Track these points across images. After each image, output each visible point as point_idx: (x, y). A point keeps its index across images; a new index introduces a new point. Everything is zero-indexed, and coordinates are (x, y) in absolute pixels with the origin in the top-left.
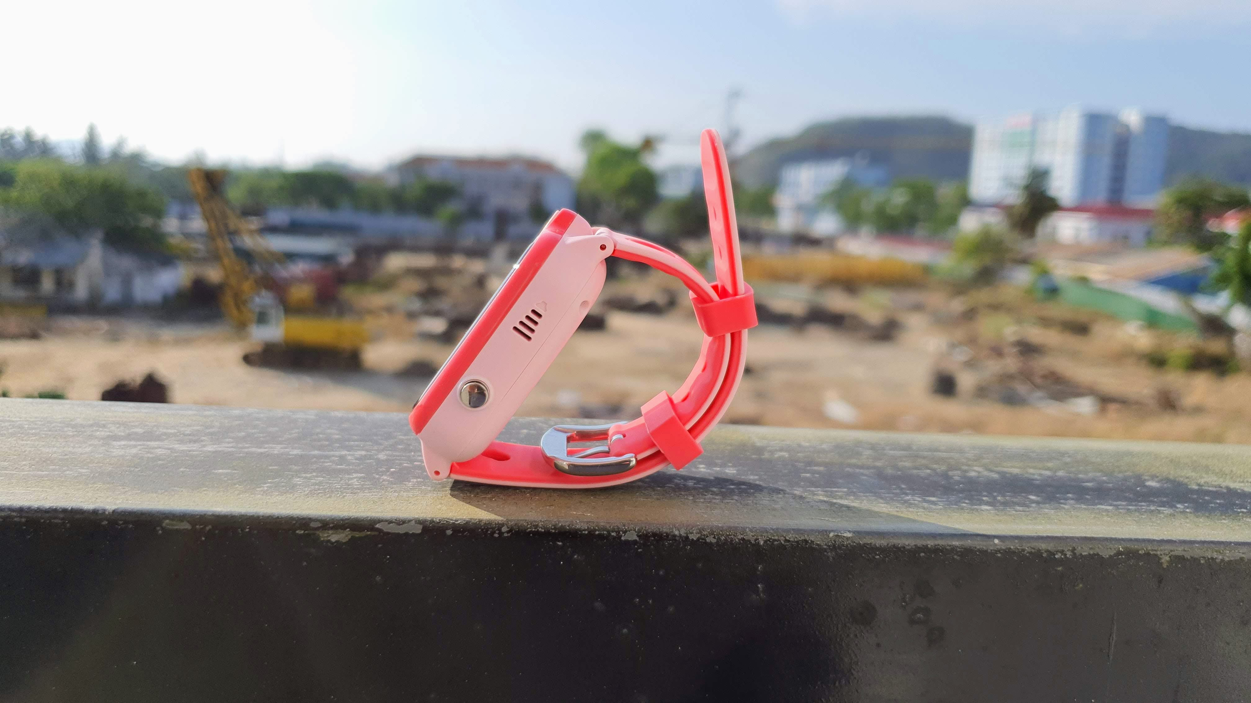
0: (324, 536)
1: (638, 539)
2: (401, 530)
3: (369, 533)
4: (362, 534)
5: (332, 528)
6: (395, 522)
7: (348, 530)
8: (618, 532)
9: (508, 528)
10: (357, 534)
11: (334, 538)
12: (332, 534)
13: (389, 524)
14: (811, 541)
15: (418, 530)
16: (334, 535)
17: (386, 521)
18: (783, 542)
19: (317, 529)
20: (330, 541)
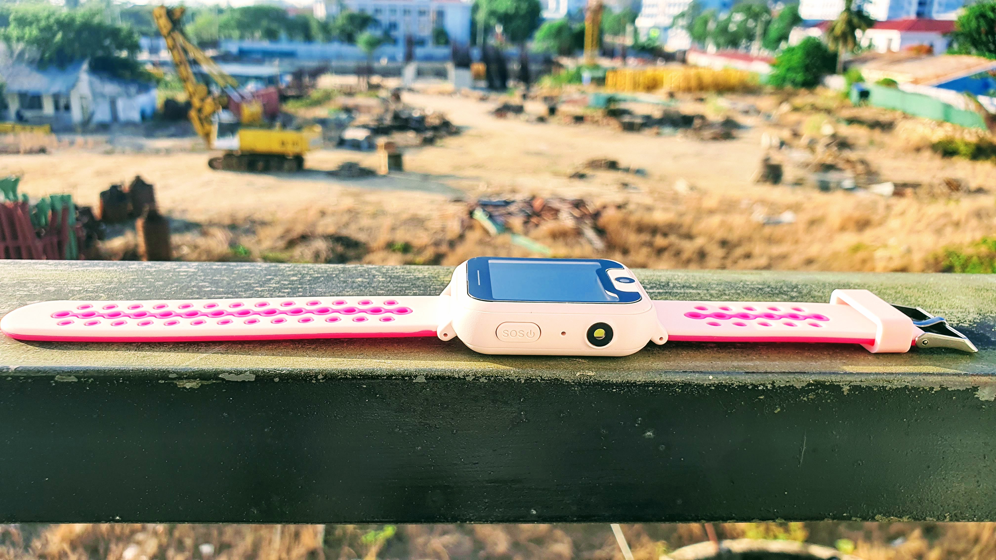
0: (180, 384)
1: (426, 381)
2: (240, 378)
3: (215, 381)
4: (209, 382)
5: (186, 378)
6: (234, 373)
7: (198, 379)
8: (410, 376)
9: (323, 375)
10: (205, 383)
11: (188, 386)
12: (186, 382)
13: (229, 374)
14: (562, 379)
15: (252, 378)
16: (187, 384)
17: (227, 372)
18: (540, 381)
19: (175, 379)
20: (185, 388)
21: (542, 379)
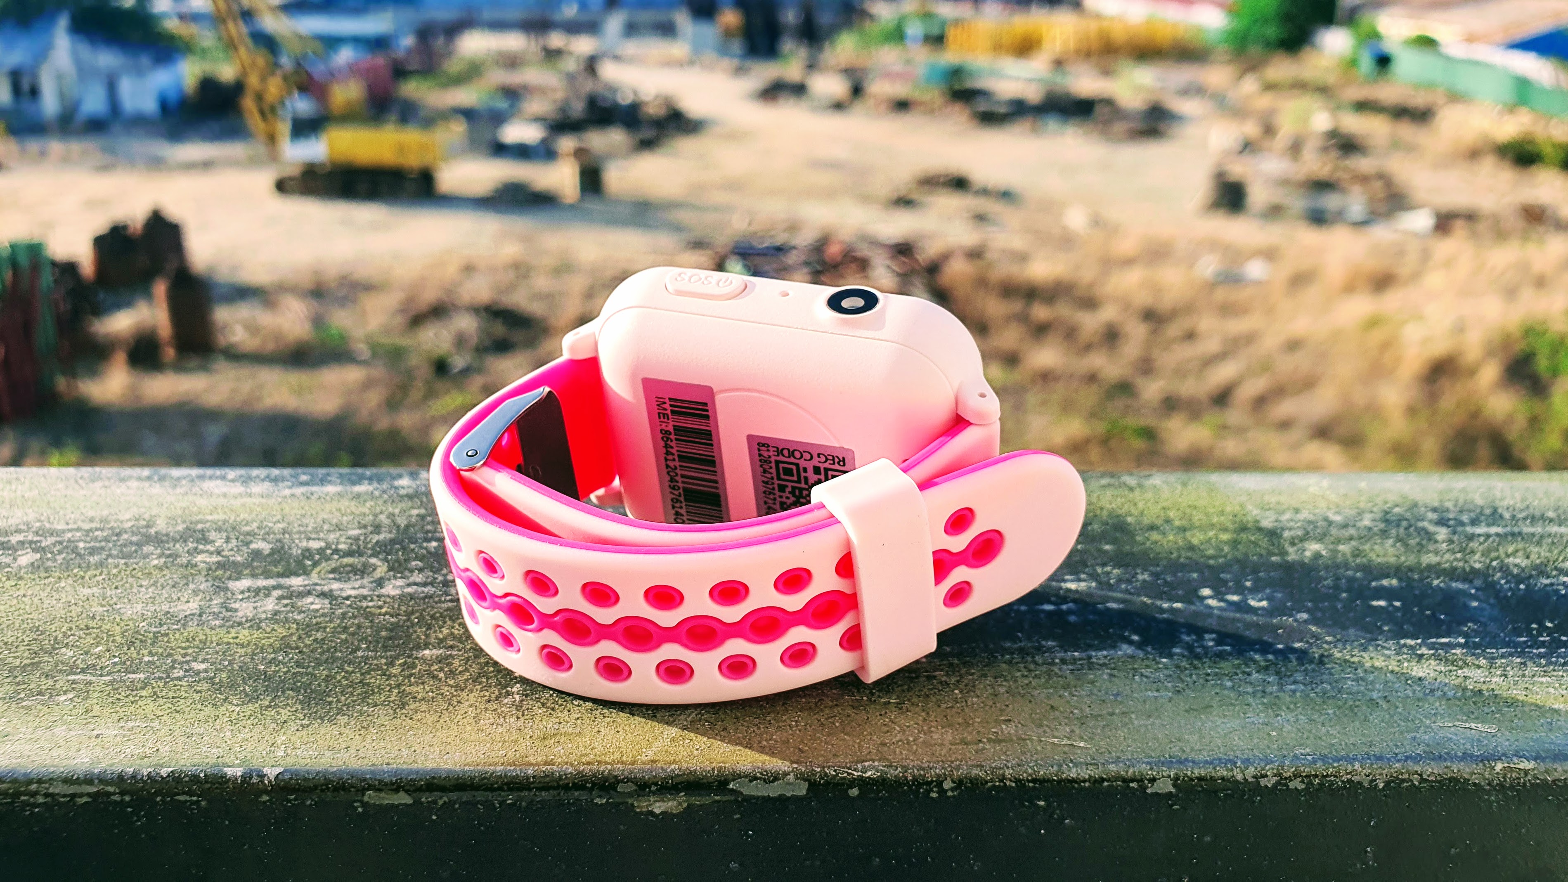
0: (642, 805)
1: (1173, 790)
2: (773, 791)
3: (718, 798)
4: (707, 800)
5: (654, 792)
6: (760, 779)
7: (683, 794)
8: (1140, 781)
9: (953, 782)
10: (697, 801)
11: (658, 808)
12: (655, 801)
13: (751, 781)
14: (1465, 779)
15: (802, 790)
16: (657, 804)
17: (746, 776)
18: (1417, 783)
19: (630, 795)
20: (652, 813)
21: (1422, 780)
